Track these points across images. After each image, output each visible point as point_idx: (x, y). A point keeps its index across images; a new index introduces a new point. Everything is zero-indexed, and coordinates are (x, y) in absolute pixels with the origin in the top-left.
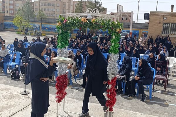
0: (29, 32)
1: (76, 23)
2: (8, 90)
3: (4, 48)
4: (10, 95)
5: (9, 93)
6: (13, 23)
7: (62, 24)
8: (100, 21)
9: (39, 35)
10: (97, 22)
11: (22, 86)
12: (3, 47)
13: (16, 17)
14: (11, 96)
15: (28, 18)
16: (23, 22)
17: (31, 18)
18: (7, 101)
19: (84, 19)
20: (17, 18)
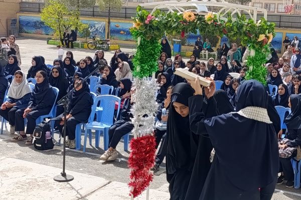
0: (79, 41)
1: (173, 23)
2: (27, 170)
3: (21, 79)
4: (31, 180)
5: (29, 177)
6: (42, 20)
7: (142, 24)
8: (222, 19)
9: (103, 49)
10: (215, 21)
11: (59, 164)
12: (18, 75)
13: (49, 4)
14: (32, 185)
15: (78, 6)
16: (64, 17)
17: (83, 7)
18: (23, 194)
19: (189, 13)
20: (50, 6)
